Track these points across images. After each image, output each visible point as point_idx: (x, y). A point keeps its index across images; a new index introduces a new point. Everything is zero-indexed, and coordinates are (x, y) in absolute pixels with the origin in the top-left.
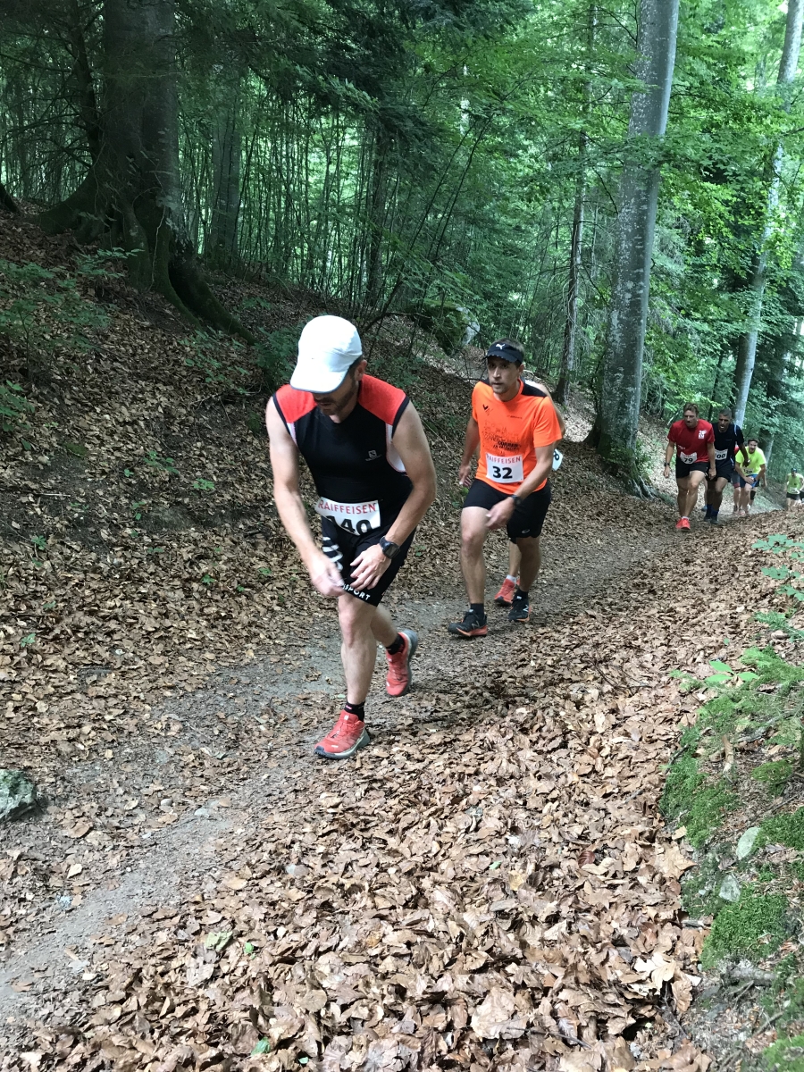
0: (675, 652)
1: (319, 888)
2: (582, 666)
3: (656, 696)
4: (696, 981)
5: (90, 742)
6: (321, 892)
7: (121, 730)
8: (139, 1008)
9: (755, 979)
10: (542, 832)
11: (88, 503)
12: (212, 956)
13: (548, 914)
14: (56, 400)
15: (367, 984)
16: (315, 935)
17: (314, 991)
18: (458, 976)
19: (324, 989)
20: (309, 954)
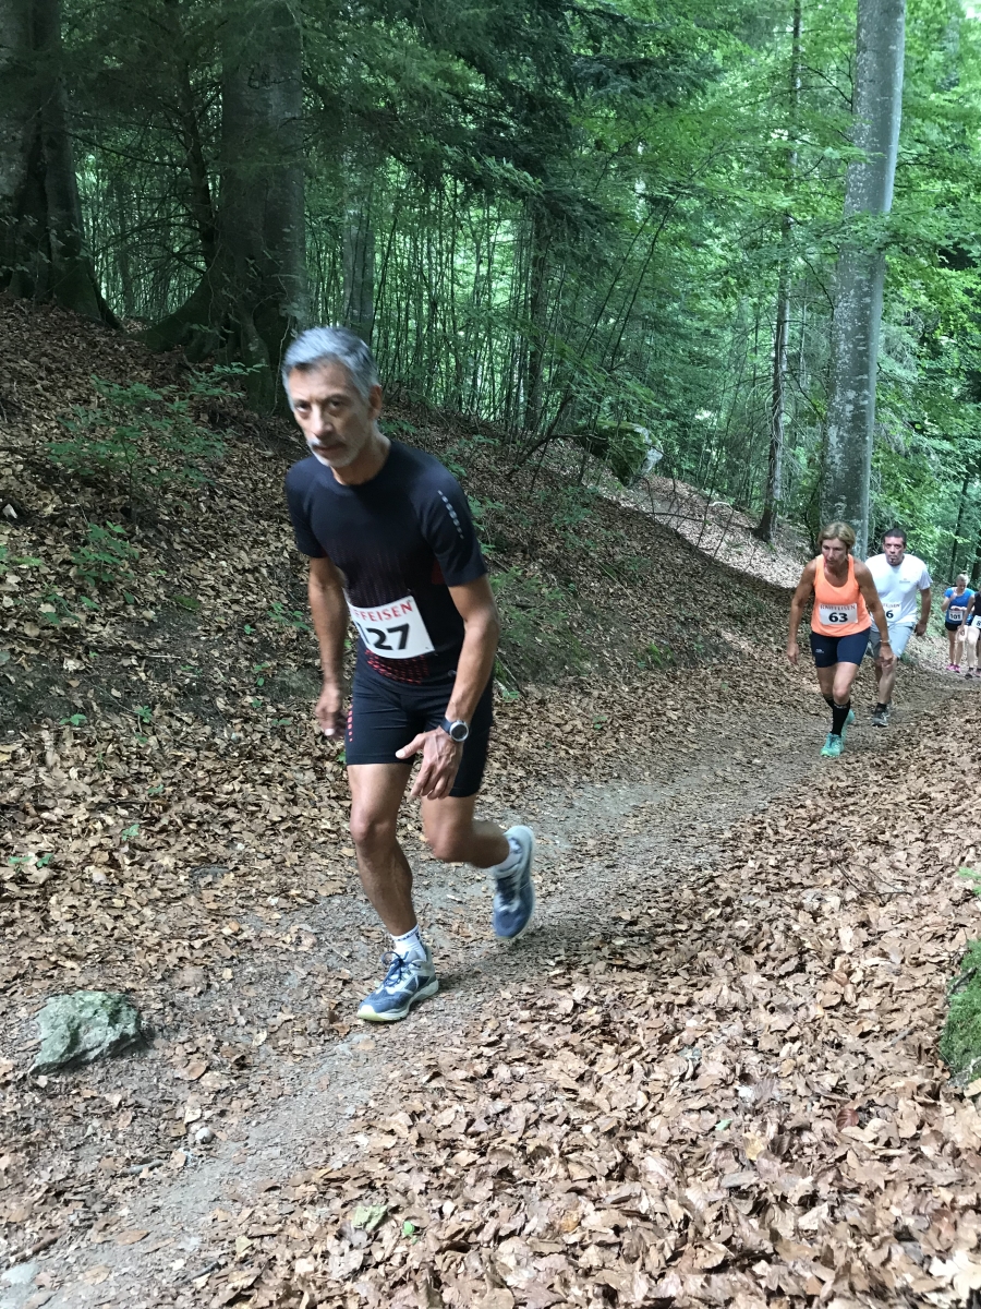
0: (936, 849)
1: (494, 1149)
2: (815, 867)
3: (919, 905)
5: (205, 959)
6: (498, 1156)
7: (241, 944)
8: (271, 1303)
10: (783, 1082)
11: (201, 666)
12: (360, 1238)
13: (802, 1193)
14: (163, 544)
15: (566, 1283)
16: (492, 1214)
17: (497, 1290)
18: (690, 1276)
19: (509, 1287)
20: (487, 1239)
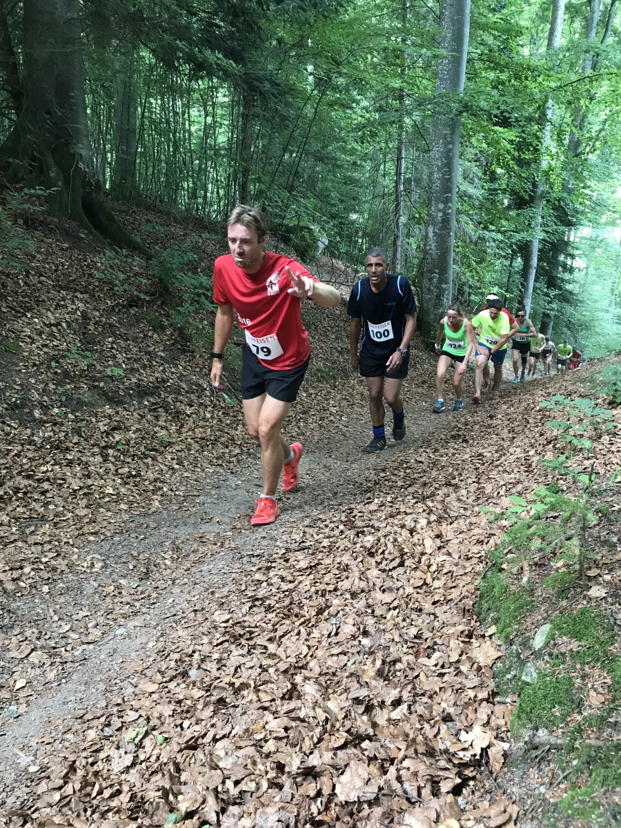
0: (484, 487)
1: (215, 687)
2: (414, 501)
3: (470, 523)
4: (506, 746)
5: (30, 581)
6: (217, 690)
7: (54, 569)
8: (74, 792)
9: (551, 744)
10: (387, 634)
11: (23, 389)
12: (132, 747)
13: (393, 699)
15: (254, 763)
16: (213, 726)
17: (213, 771)
18: (324, 753)
19: (220, 769)
20: (208, 741)
